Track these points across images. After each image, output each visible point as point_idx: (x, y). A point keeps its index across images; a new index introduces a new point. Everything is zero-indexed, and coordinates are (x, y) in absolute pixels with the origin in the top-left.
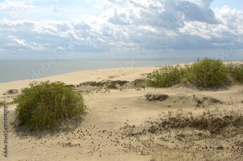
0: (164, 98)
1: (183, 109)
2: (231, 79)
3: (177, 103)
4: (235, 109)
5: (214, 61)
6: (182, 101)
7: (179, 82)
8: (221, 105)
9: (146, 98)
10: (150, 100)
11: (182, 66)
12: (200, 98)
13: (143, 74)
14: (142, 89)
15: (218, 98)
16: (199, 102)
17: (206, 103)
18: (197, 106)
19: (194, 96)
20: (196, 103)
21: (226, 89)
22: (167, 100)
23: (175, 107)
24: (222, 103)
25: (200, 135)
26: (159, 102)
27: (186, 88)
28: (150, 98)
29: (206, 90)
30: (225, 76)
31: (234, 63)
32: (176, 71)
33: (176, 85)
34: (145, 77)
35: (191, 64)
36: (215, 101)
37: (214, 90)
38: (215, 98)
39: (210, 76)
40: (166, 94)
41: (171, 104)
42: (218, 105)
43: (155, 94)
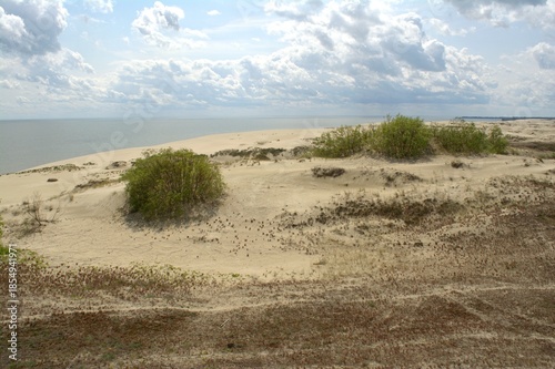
0: (339, 172)
1: (367, 190)
2: (435, 146)
3: (357, 180)
4: (442, 189)
5: (411, 120)
6: (365, 177)
7: (360, 150)
8: (420, 184)
9: (312, 173)
10: (319, 176)
11: (366, 127)
12: (391, 173)
13: (307, 140)
14: (307, 160)
15: (416, 174)
16: (390, 179)
17: (399, 180)
18: (387, 185)
19: (382, 170)
20: (385, 181)
21: (429, 160)
22: (343, 176)
23: (355, 186)
24: (422, 181)
25: (390, 226)
26: (332, 179)
27: (370, 159)
28: (319, 173)
29: (400, 162)
30: (427, 142)
31: (440, 123)
32: (356, 133)
33: (357, 155)
34: (309, 144)
35: (378, 123)
36: (412, 178)
37: (411, 162)
38: (411, 173)
39: (405, 142)
40: (341, 167)
41: (349, 182)
42: (416, 183)
43: (326, 167)
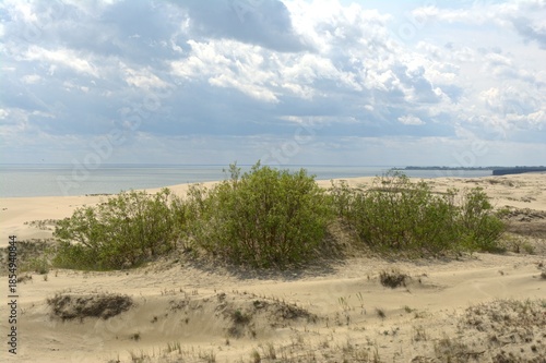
0: (113, 306)
1: (185, 347)
2: (342, 237)
3: (161, 326)
4: (359, 339)
5: (286, 175)
6: (181, 315)
7: (169, 250)
8: (311, 328)
9: (49, 309)
10: (67, 317)
11: (181, 192)
12: (242, 304)
13: (42, 224)
14: (37, 278)
15: (302, 304)
16: (240, 319)
17: (261, 320)
18: (234, 332)
19: (222, 297)
20: (229, 323)
21: (329, 271)
22: (127, 316)
23: (155, 338)
24: (314, 319)
26: (98, 323)
27: (192, 271)
28: (67, 308)
29: (263, 276)
30: (324, 227)
31: (352, 183)
32: (157, 209)
33: (161, 262)
34: (48, 233)
35: (209, 186)
36: (292, 314)
37: (289, 276)
38: (290, 302)
39: (273, 229)
40: (122, 292)
41: (143, 329)
42: (301, 327)
43: (86, 294)
